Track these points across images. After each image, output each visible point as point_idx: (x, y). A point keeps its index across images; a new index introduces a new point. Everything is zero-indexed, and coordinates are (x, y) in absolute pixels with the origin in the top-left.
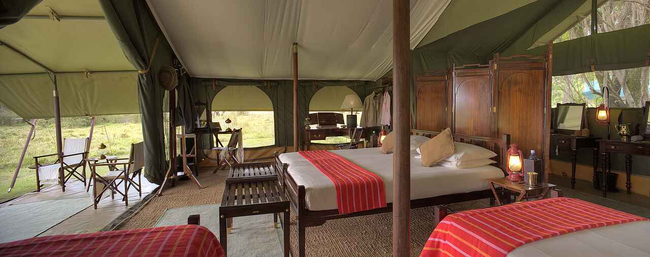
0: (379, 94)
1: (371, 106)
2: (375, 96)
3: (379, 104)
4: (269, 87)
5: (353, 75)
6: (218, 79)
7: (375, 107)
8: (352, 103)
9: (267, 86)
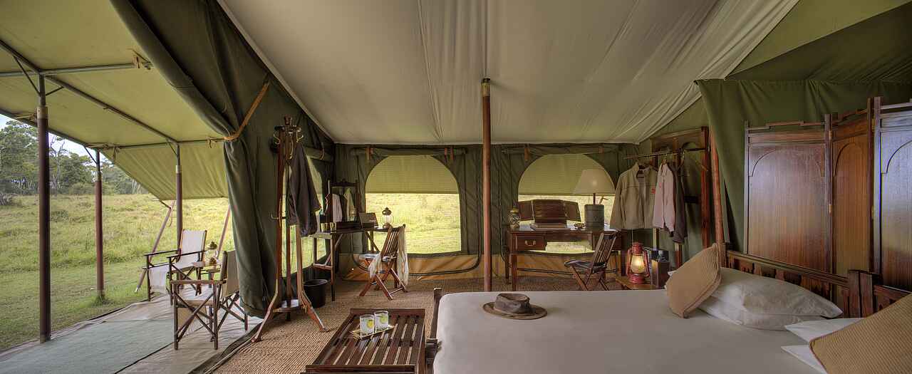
0: (647, 169)
1: (632, 191)
2: (640, 172)
3: (648, 186)
4: (452, 156)
5: (594, 133)
6: (375, 146)
7: (639, 193)
8: (595, 183)
9: (449, 156)
